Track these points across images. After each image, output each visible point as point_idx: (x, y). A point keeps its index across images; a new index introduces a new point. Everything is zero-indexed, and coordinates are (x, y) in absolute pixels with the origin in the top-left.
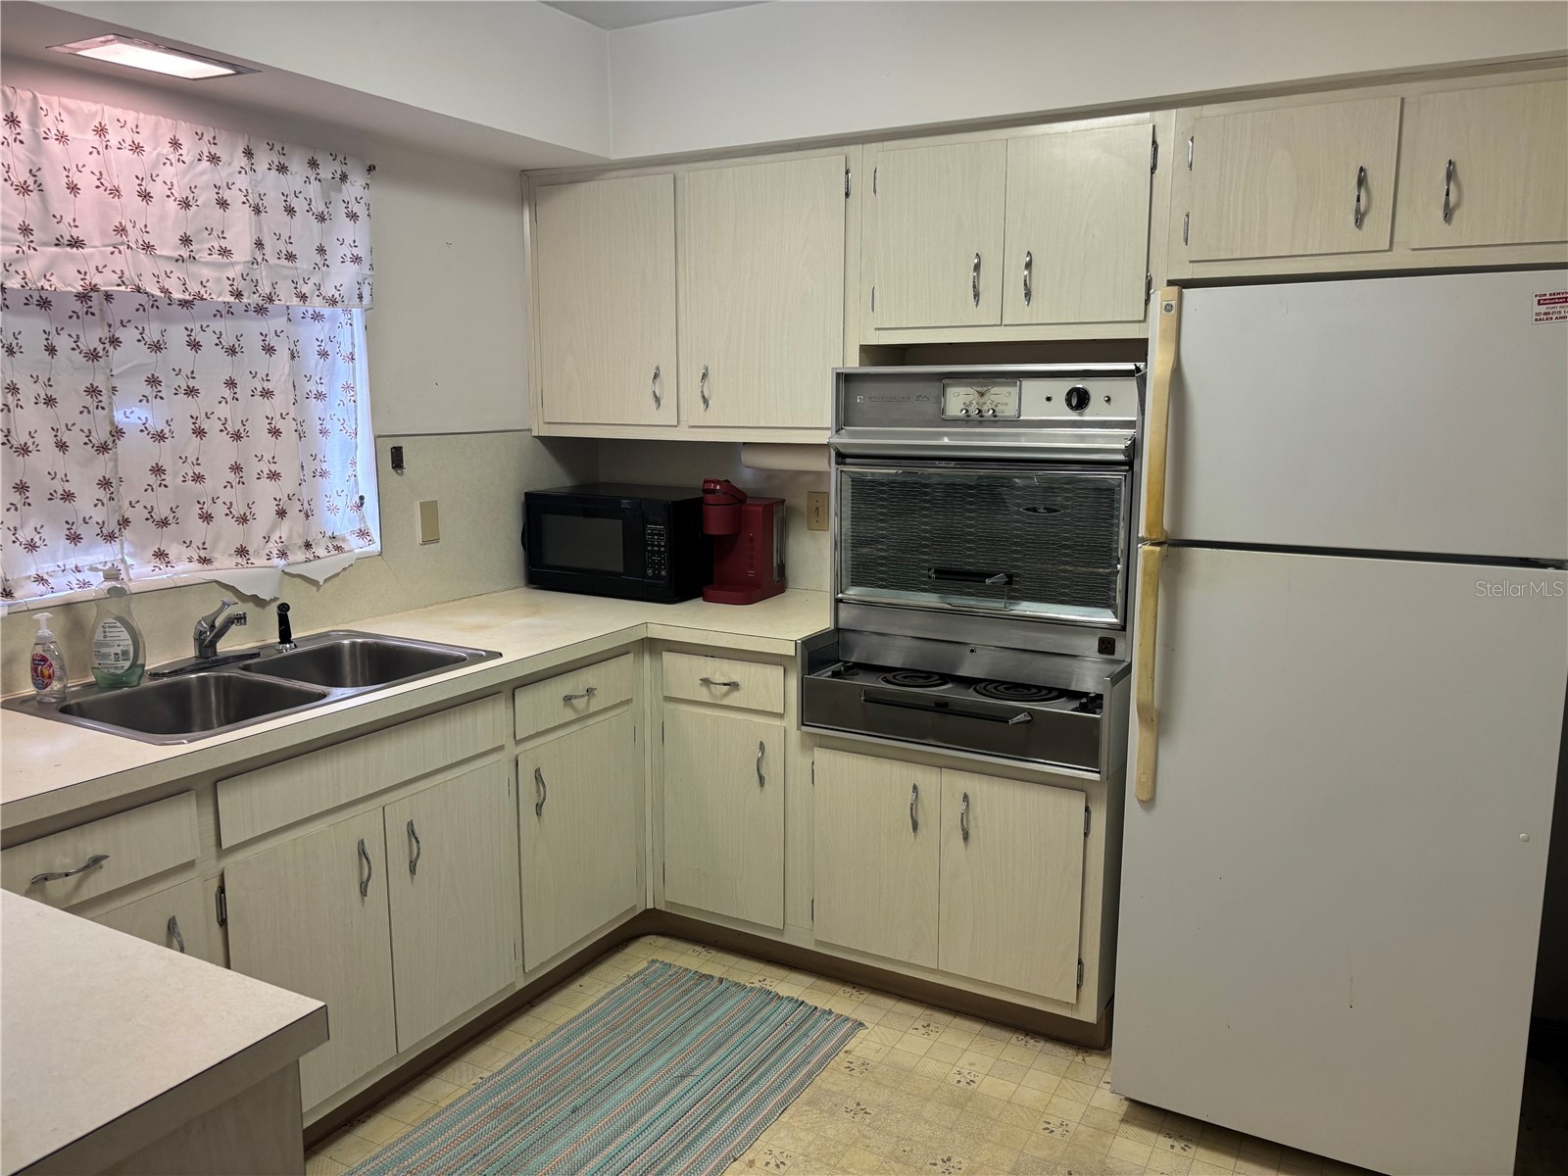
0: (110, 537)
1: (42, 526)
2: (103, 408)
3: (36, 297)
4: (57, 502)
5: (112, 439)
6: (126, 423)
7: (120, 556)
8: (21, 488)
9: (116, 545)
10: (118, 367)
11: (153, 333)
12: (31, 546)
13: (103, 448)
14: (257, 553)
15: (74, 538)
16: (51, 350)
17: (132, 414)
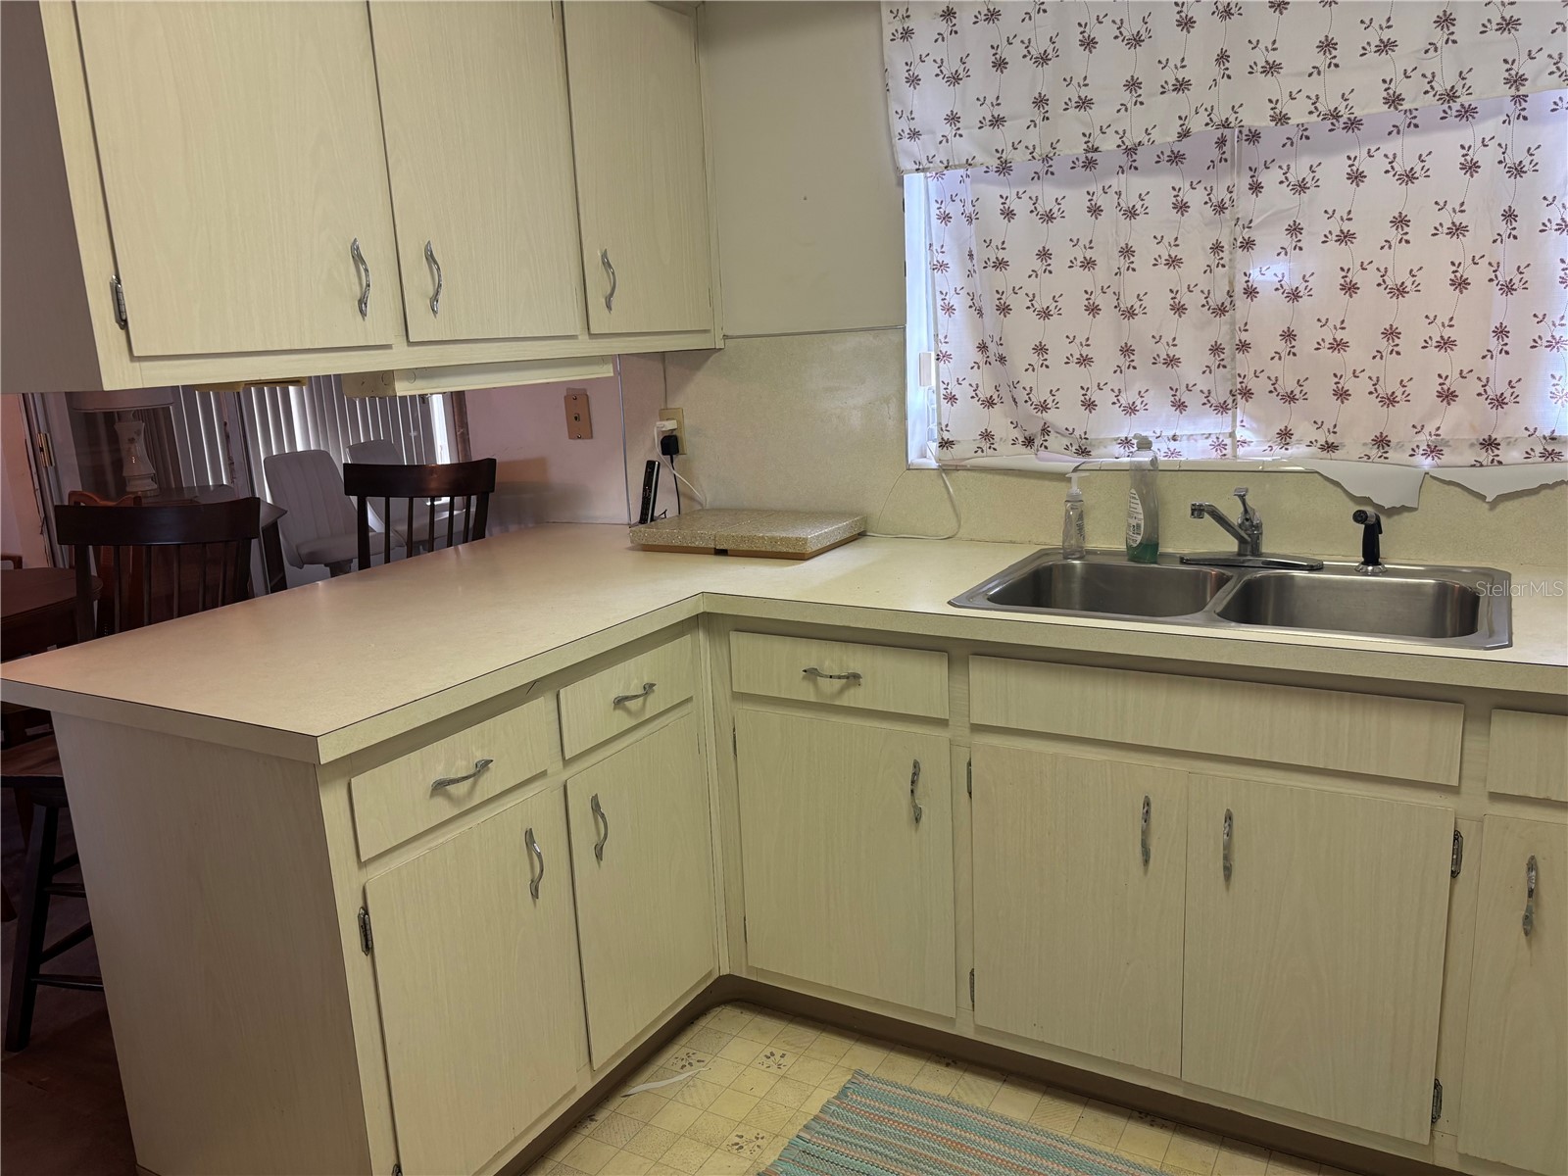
0: (1223, 408)
1: (1147, 390)
2: (1223, 266)
3: (1168, 153)
4: (1161, 367)
5: (1229, 300)
6: (1259, 282)
7: (1229, 430)
8: (1127, 351)
9: (1228, 417)
10: (1258, 217)
11: (1300, 170)
12: (1131, 409)
13: (1221, 310)
14: (1400, 446)
15: (1180, 406)
16: (1182, 207)
17: (1268, 270)
